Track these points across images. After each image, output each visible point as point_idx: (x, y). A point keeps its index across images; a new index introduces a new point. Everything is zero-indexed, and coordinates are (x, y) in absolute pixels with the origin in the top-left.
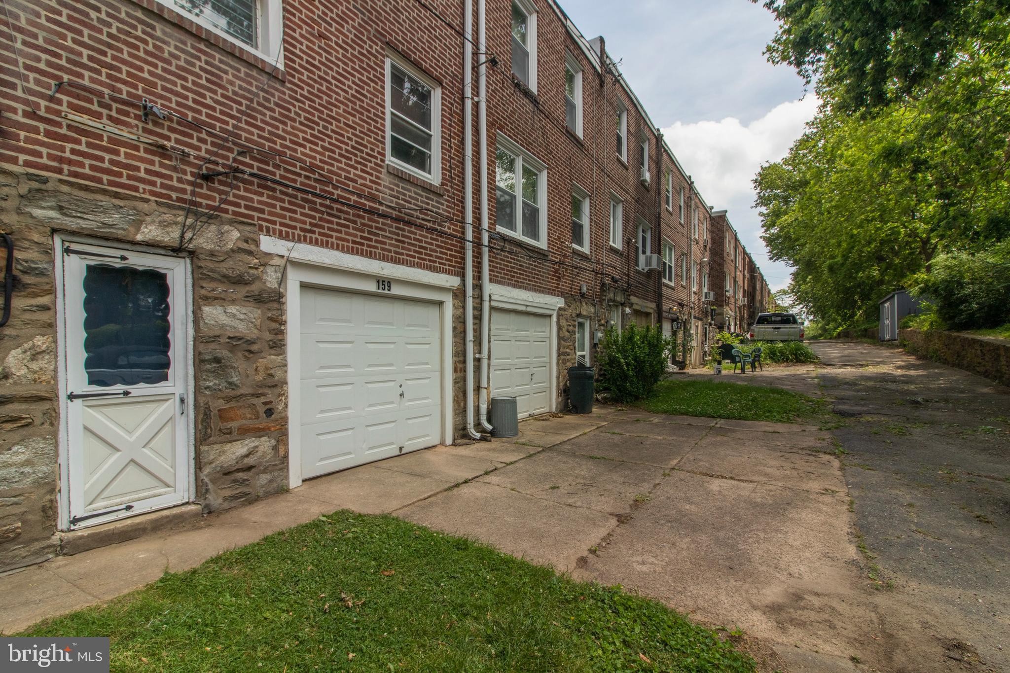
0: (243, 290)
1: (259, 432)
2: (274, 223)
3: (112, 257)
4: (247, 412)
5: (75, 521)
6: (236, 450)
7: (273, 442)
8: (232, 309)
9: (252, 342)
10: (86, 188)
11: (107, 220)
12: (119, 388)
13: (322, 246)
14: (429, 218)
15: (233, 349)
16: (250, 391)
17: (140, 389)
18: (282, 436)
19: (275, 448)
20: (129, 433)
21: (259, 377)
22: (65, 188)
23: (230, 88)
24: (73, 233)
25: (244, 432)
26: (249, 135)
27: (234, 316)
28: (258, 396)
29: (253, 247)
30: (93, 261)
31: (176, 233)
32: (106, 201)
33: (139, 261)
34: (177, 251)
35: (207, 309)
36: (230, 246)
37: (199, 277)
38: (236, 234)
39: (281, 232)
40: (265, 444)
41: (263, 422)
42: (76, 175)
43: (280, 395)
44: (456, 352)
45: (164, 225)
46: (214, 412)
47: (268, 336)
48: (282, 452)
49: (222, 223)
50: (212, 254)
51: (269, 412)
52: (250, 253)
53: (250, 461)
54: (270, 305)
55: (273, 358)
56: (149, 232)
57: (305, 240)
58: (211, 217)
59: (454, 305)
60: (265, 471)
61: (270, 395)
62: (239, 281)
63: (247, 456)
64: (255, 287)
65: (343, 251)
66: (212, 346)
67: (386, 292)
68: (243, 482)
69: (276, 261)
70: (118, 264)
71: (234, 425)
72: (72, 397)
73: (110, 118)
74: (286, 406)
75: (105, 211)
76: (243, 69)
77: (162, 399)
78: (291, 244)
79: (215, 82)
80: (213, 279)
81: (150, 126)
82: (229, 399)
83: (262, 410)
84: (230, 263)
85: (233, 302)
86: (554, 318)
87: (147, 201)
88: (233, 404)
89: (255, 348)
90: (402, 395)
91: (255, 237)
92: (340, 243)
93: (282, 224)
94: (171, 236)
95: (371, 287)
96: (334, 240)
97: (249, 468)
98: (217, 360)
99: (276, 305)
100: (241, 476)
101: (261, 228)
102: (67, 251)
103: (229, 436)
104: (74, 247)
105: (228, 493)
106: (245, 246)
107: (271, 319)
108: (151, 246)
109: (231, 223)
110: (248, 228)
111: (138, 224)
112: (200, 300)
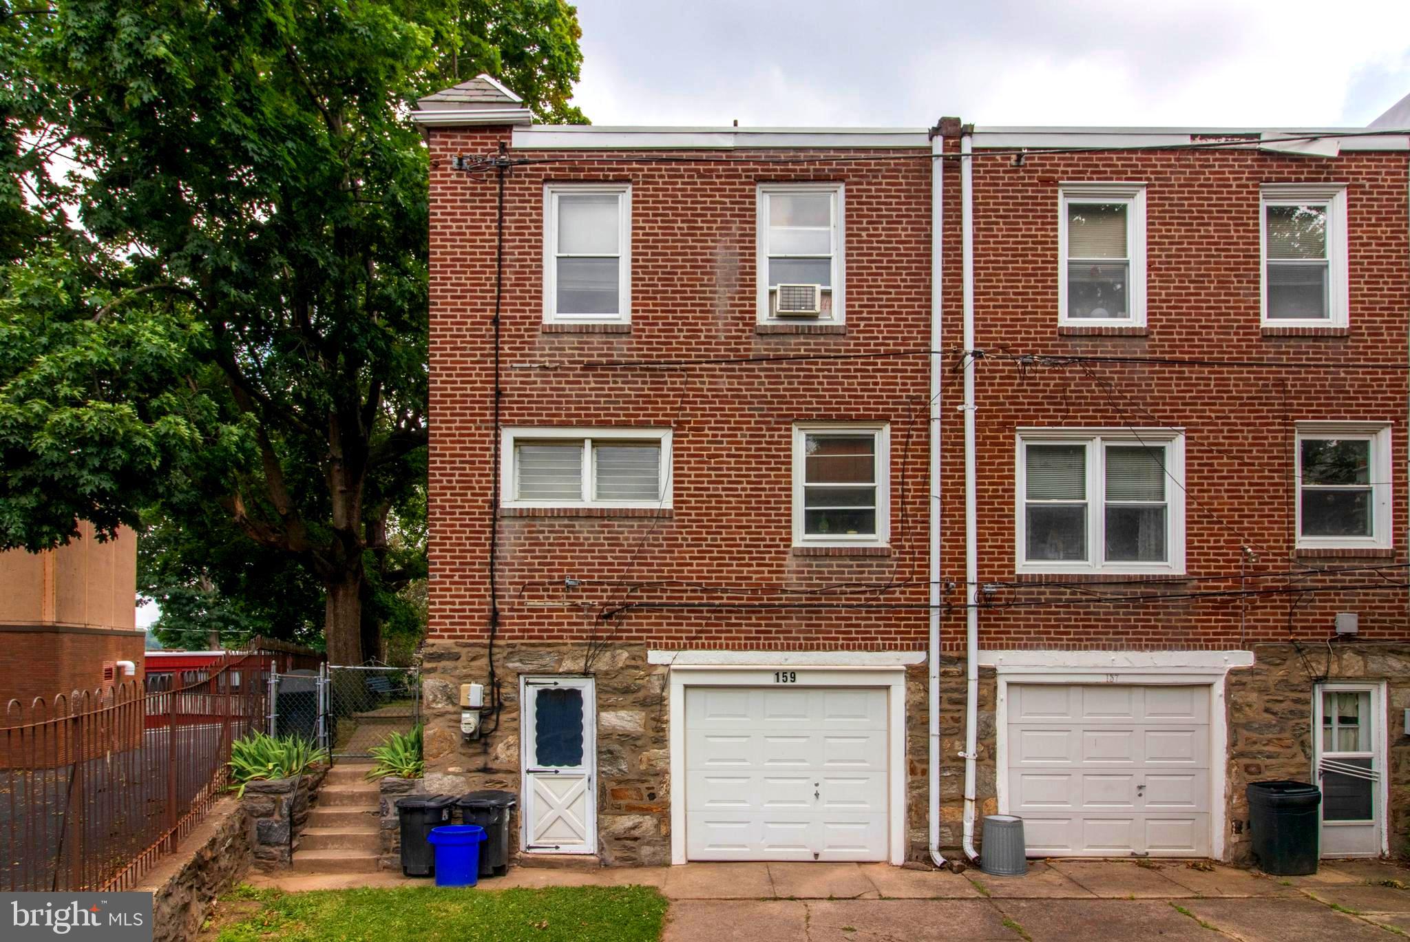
0: (631, 698)
1: (643, 811)
2: (661, 638)
3: (549, 683)
4: (632, 793)
5: (529, 848)
6: (625, 822)
7: (655, 821)
8: (623, 713)
9: (638, 738)
10: (533, 645)
11: (544, 663)
12: (553, 768)
13: (709, 648)
14: (864, 588)
15: (622, 744)
16: (636, 777)
17: (565, 769)
18: (664, 816)
19: (657, 826)
20: (560, 798)
21: (643, 767)
22: (524, 648)
23: (625, 543)
24: (528, 673)
25: (631, 809)
26: (640, 573)
27: (623, 718)
28: (643, 782)
29: (639, 663)
30: (540, 688)
31: (582, 663)
32: (543, 650)
33: (565, 684)
34: (585, 674)
35: (603, 714)
36: (620, 665)
37: (600, 691)
38: (626, 655)
39: (667, 644)
40: (648, 822)
41: (646, 803)
42: (530, 638)
43: (661, 783)
44: (911, 748)
45: (574, 659)
46: (608, 791)
47: (651, 733)
48: (663, 830)
49: (615, 649)
50: (606, 673)
51: (652, 796)
52: (637, 668)
53: (636, 833)
54: (654, 707)
55: (655, 752)
56: (567, 665)
57: (691, 647)
58: (606, 646)
59: (908, 689)
60: (648, 844)
61: (653, 782)
62: (626, 691)
63: (634, 828)
64: (641, 694)
65: (733, 649)
66: (606, 741)
67: (789, 683)
68: (631, 849)
69: (660, 670)
70: (553, 688)
71: (622, 802)
72: (528, 772)
73: (549, 597)
74: (668, 792)
75: (541, 657)
76: (636, 524)
77: (578, 777)
78: (674, 653)
79: (614, 542)
80: (607, 692)
81: (571, 593)
82: (619, 782)
83: (645, 793)
84: (620, 677)
85: (623, 707)
86: (1219, 688)
87: (565, 644)
88: (622, 786)
89: (639, 743)
90: (817, 795)
91: (641, 654)
92: (730, 642)
93: (668, 638)
94: (580, 665)
95: (770, 680)
96: (723, 641)
97: (636, 839)
98: (610, 752)
99: (658, 707)
100: (629, 843)
101: (648, 645)
102: (527, 684)
103: (619, 811)
104: (531, 680)
105: (619, 854)
106: (633, 663)
107: (654, 719)
108: (569, 674)
109: (622, 647)
110: (636, 648)
111: (560, 661)
112: (602, 707)
